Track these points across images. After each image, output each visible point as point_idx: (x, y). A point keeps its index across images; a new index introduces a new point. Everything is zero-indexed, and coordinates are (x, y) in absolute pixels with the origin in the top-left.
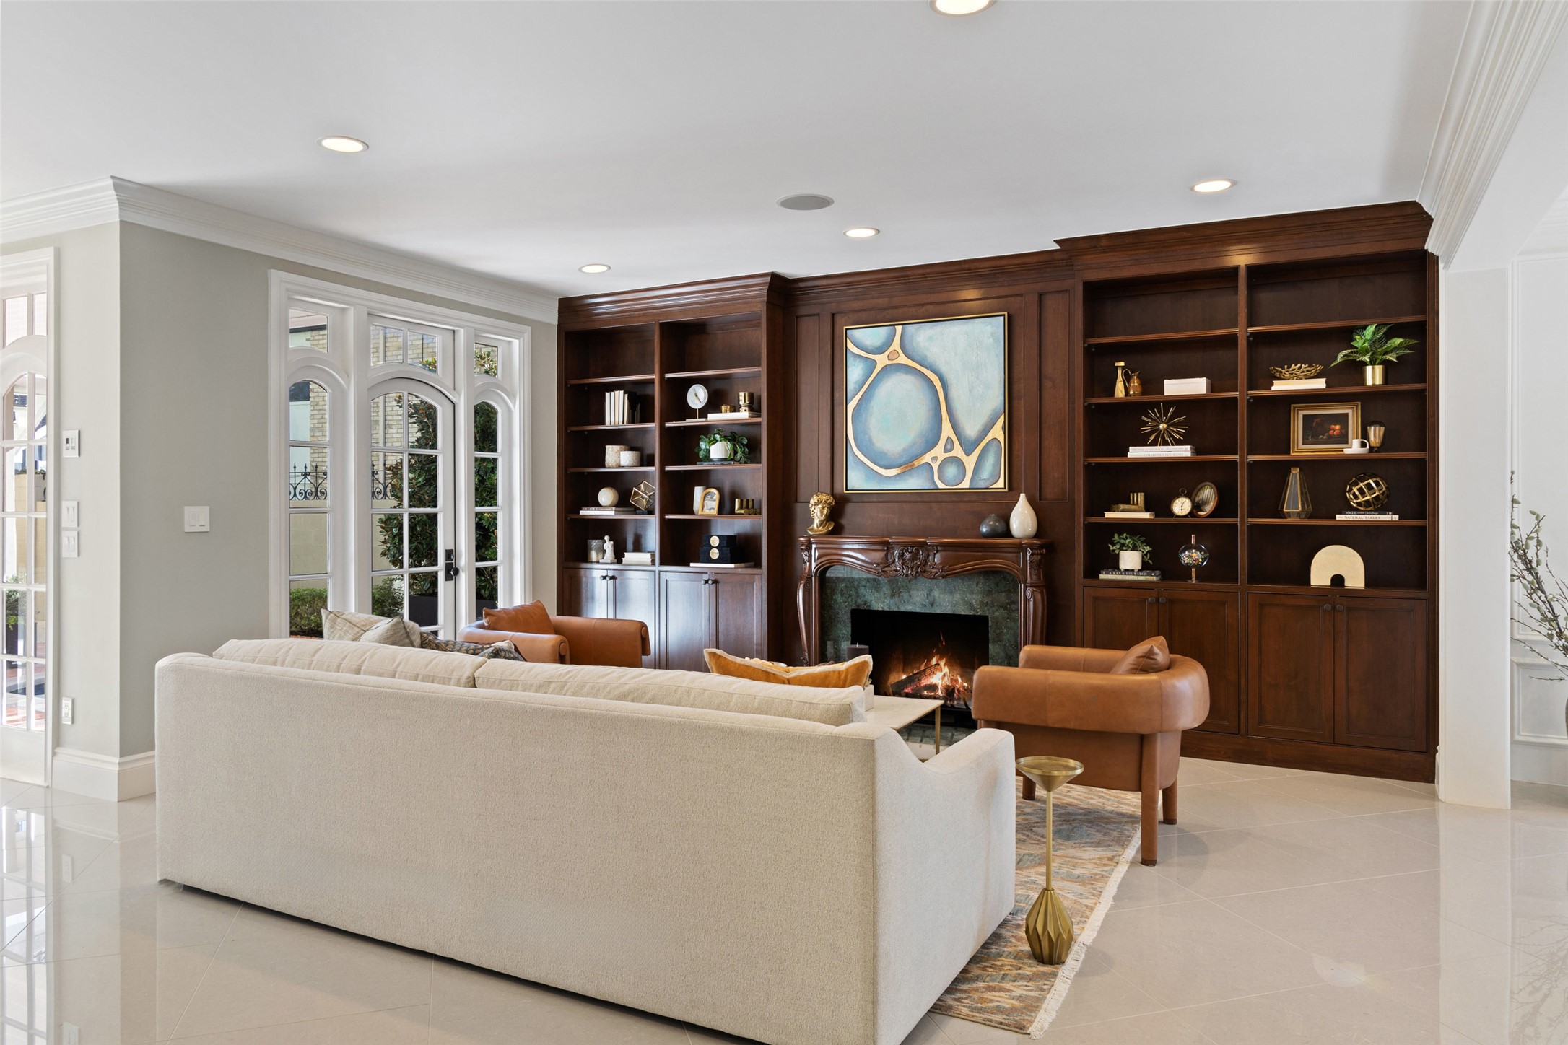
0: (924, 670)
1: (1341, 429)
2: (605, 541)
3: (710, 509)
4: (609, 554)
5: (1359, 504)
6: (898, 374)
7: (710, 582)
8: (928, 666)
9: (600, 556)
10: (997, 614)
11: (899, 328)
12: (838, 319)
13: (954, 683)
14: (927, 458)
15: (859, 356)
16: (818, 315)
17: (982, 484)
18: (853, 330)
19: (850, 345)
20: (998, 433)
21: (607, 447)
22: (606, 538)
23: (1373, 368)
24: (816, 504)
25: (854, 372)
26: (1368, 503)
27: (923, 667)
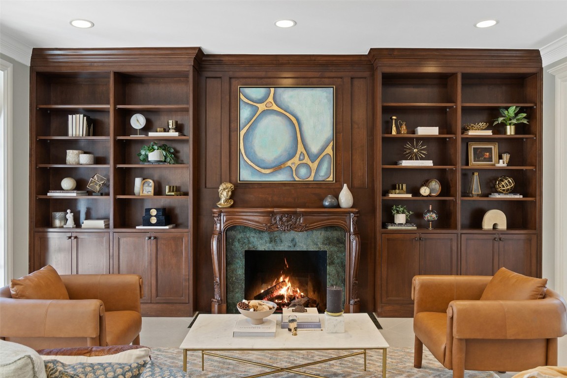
0: (275, 286)
1: (489, 155)
2: (68, 213)
3: (148, 192)
4: (70, 223)
5: (504, 190)
6: (272, 115)
7: (152, 238)
8: (278, 283)
9: (63, 223)
10: (332, 249)
11: (272, 90)
12: (234, 82)
13: (295, 293)
14: (289, 163)
15: (248, 104)
16: (220, 78)
17: (320, 179)
18: (244, 89)
19: (242, 97)
20: (329, 150)
21: (68, 151)
22: (69, 211)
23: (510, 127)
24: (224, 189)
25: (245, 113)
26: (508, 190)
27: (274, 284)
